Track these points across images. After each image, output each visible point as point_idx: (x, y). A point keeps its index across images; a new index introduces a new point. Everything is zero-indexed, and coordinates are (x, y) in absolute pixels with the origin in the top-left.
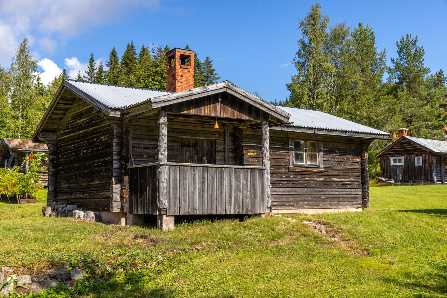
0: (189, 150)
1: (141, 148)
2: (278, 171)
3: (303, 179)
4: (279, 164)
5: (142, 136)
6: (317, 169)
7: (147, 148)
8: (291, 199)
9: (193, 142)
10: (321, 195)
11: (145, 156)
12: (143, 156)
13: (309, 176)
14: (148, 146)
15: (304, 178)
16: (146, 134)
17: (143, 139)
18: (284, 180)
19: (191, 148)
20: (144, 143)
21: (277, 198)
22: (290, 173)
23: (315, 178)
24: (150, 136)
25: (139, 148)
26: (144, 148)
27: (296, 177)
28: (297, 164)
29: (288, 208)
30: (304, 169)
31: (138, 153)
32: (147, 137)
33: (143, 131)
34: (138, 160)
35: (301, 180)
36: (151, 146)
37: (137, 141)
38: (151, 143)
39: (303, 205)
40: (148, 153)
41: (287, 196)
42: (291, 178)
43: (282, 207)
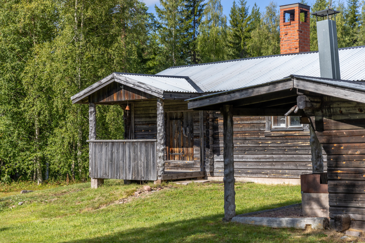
0: (177, 122)
1: (140, 124)
2: (254, 136)
3: (283, 145)
4: (254, 130)
5: (141, 115)
6: (301, 132)
7: (144, 124)
8: (268, 167)
9: (180, 115)
10: (307, 163)
11: (143, 131)
12: (141, 131)
13: (291, 141)
14: (144, 123)
15: (285, 143)
16: (144, 113)
17: (142, 117)
18: (261, 146)
19: (178, 120)
20: (142, 120)
21: (252, 165)
22: (267, 138)
23: (300, 143)
24: (146, 115)
25: (139, 125)
26: (142, 124)
27: (275, 143)
28: (276, 128)
29: (263, 176)
30: (283, 133)
31: (139, 129)
32: (144, 115)
33: (141, 111)
34: (139, 134)
35: (281, 145)
36: (146, 123)
37: (138, 119)
38: (146, 120)
39: (283, 174)
40: (145, 128)
41: (264, 163)
42: (268, 143)
43: (257, 175)
